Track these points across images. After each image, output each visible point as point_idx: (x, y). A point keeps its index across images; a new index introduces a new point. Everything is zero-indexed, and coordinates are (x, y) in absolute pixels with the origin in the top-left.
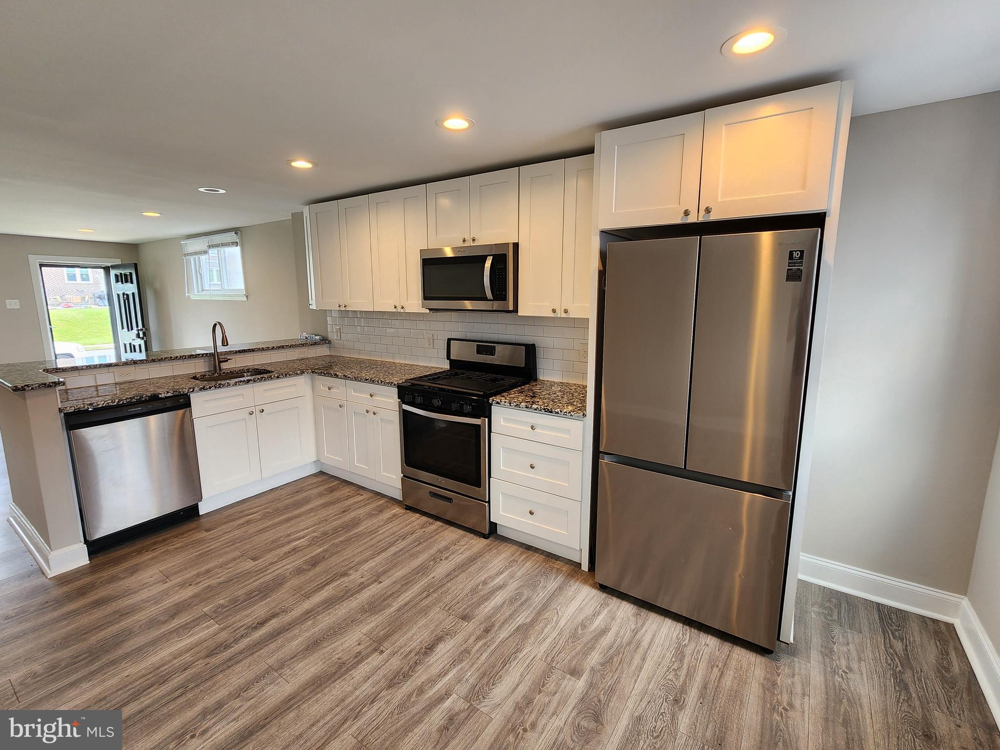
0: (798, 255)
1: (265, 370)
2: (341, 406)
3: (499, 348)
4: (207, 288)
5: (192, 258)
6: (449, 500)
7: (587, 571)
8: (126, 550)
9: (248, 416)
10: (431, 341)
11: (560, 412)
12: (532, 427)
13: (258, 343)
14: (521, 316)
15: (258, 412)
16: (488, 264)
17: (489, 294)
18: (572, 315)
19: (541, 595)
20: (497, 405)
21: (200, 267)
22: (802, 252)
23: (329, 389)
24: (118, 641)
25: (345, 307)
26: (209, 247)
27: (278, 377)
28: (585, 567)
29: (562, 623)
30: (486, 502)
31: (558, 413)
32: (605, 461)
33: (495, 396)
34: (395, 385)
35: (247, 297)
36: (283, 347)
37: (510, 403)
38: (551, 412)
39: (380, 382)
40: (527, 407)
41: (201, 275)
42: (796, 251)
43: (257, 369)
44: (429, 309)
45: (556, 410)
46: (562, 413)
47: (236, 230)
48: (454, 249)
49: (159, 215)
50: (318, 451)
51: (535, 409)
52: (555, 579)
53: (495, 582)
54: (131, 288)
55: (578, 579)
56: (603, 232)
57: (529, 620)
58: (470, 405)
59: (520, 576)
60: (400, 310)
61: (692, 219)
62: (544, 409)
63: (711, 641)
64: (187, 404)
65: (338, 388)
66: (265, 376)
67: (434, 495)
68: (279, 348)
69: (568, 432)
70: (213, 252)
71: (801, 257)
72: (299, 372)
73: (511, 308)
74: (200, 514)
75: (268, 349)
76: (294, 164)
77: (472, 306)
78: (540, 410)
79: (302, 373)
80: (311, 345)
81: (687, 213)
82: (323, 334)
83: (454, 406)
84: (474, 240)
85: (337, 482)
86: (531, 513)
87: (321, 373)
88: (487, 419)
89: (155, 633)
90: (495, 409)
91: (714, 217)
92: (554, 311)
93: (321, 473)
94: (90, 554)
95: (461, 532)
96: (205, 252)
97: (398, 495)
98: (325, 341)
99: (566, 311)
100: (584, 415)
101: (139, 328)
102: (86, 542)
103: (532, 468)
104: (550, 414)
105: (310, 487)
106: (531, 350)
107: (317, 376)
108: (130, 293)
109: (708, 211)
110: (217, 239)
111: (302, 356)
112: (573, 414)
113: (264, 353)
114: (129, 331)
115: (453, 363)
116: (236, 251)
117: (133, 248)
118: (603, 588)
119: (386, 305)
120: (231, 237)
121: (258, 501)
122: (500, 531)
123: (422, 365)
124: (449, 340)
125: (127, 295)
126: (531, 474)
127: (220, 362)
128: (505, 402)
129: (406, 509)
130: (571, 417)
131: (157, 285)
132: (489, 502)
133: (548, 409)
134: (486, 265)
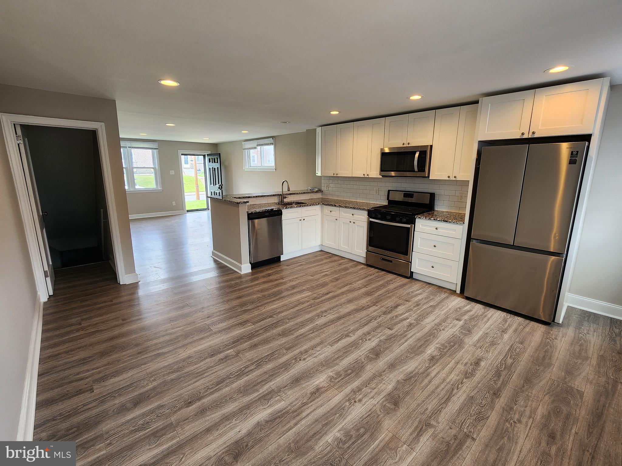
0: (575, 153)
1: (301, 202)
2: (336, 220)
3: (415, 195)
4: (252, 165)
5: (246, 151)
6: (391, 261)
7: (459, 293)
8: (261, 269)
9: (299, 221)
10: (378, 192)
11: (451, 222)
12: (436, 229)
13: (295, 191)
14: (431, 179)
15: (302, 220)
16: (417, 155)
17: (416, 168)
18: (458, 179)
19: (439, 298)
20: (419, 219)
21: (250, 155)
22: (577, 152)
23: (331, 211)
24: (280, 292)
25: (337, 174)
26: (258, 145)
27: (310, 205)
28: (458, 291)
29: (450, 307)
30: (410, 262)
31: (450, 222)
32: (473, 243)
33: (418, 215)
34: (366, 210)
35: (276, 169)
36: (305, 193)
37: (426, 218)
38: (447, 222)
39: (358, 208)
40: (434, 220)
41: (250, 159)
42: (575, 151)
43: (297, 202)
44: (382, 176)
45: (450, 221)
46: (453, 222)
47: (272, 137)
48: (390, 149)
49: (247, 132)
50: (322, 240)
51: (439, 221)
52: (444, 294)
53: (417, 292)
54: (216, 165)
55: (455, 295)
56: (480, 142)
57: (435, 304)
58: (406, 218)
59: (428, 291)
60: (366, 176)
61: (525, 136)
62: (443, 220)
63: (520, 319)
64: (281, 214)
65: (335, 211)
66: (301, 205)
67: (383, 259)
68: (303, 193)
69: (455, 230)
70: (259, 148)
71: (577, 154)
72: (317, 204)
73: (427, 176)
74: (281, 260)
75: (299, 193)
76: (331, 113)
77: (395, 174)
78: (441, 221)
79: (319, 204)
80: (315, 192)
81: (523, 134)
82: (319, 188)
83: (398, 219)
84: (409, 144)
85: (330, 255)
86: (433, 267)
87: (327, 204)
88: (413, 225)
89: (290, 292)
90: (418, 221)
91: (536, 136)
92: (449, 177)
93: (321, 251)
94: (252, 268)
95: (394, 276)
96: (255, 148)
97: (363, 261)
98: (320, 191)
99: (455, 177)
100: (464, 223)
101: (220, 184)
102: (250, 263)
103: (435, 247)
104: (446, 223)
105: (320, 255)
106: (432, 196)
107: (324, 206)
108: (216, 167)
109: (534, 133)
110: (262, 142)
111: (312, 198)
112: (458, 222)
113: (298, 195)
114: (214, 185)
115: (390, 202)
116: (272, 147)
117: (215, 146)
118: (467, 298)
119: (359, 173)
120: (271, 140)
121: (303, 258)
122: (415, 276)
123: (371, 203)
124: (389, 191)
125: (215, 168)
126: (434, 250)
127: (284, 198)
128: (423, 217)
129: (367, 266)
130: (457, 224)
131: (226, 164)
132: (411, 262)
133: (445, 221)
134: (416, 156)
